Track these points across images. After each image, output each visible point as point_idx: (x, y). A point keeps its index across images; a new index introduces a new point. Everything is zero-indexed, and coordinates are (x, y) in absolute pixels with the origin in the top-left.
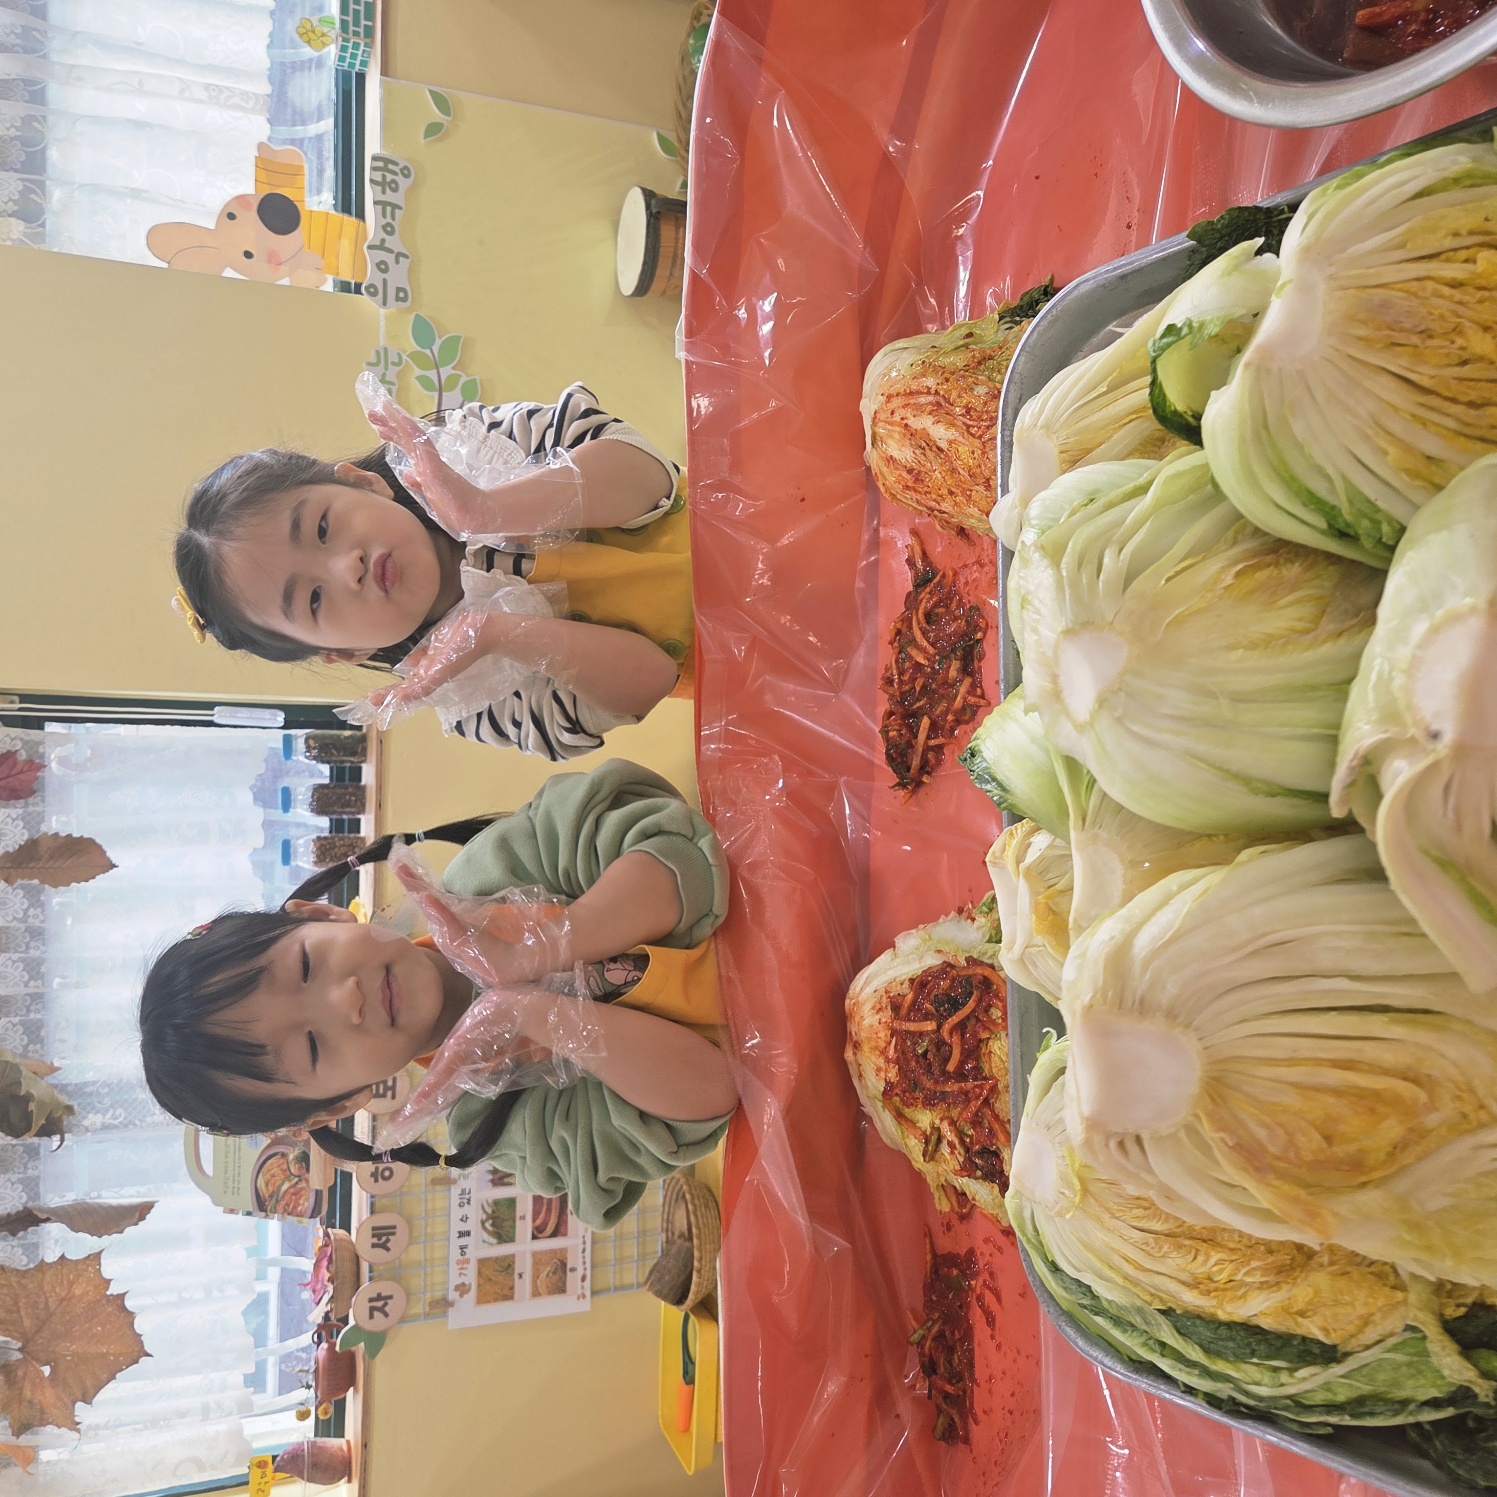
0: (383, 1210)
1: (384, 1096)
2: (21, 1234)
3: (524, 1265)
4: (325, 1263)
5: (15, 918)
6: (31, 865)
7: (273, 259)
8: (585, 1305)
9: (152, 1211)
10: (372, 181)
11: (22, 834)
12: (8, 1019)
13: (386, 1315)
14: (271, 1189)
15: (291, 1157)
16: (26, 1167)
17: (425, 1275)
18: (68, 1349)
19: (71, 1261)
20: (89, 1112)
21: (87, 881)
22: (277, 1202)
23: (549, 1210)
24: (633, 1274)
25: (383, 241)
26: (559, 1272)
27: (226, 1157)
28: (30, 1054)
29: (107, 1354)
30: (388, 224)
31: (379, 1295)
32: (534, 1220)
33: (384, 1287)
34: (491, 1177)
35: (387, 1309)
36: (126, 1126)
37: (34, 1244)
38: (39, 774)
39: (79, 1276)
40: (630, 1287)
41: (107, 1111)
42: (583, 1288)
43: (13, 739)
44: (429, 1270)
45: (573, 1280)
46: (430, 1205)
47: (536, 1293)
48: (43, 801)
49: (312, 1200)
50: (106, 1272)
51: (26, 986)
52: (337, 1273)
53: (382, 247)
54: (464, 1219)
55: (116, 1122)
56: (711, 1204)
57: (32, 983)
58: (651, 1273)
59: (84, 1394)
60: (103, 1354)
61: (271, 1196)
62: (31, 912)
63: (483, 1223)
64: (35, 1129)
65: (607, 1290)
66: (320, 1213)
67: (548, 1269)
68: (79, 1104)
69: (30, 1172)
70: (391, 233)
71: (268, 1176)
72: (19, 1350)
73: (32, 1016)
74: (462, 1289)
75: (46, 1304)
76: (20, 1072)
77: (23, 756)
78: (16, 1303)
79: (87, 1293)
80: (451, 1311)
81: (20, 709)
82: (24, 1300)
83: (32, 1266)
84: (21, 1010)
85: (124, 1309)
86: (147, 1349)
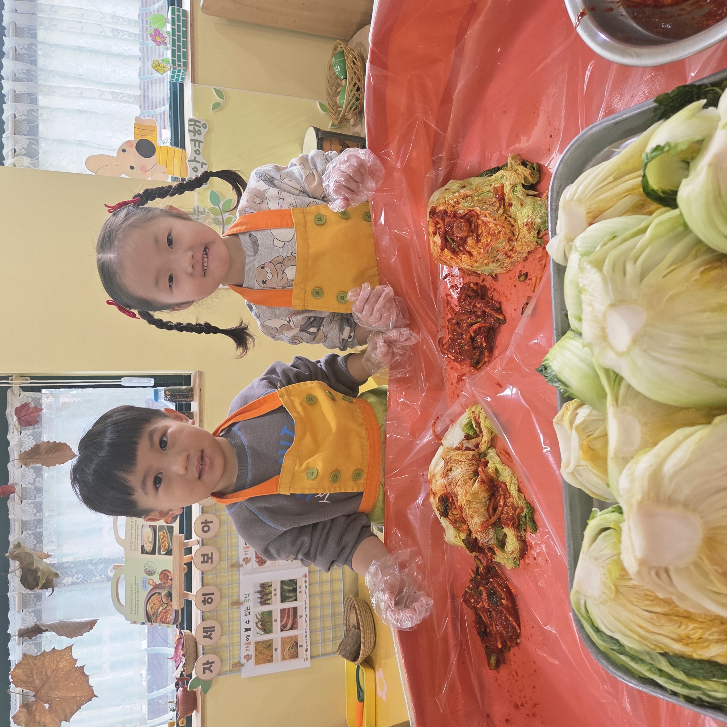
0: (208, 619)
1: (207, 562)
2: (34, 638)
3: (277, 645)
4: (180, 647)
5: (29, 483)
6: (37, 457)
7: (144, 169)
8: (308, 664)
9: (96, 624)
10: (189, 130)
11: (32, 442)
12: (26, 532)
13: (211, 671)
14: (154, 611)
15: (163, 594)
16: (35, 605)
17: (230, 651)
18: (56, 695)
19: (58, 650)
20: (65, 576)
21: (63, 463)
22: (157, 617)
23: (288, 616)
24: (331, 647)
25: (195, 158)
26: (295, 647)
27: (132, 596)
28: (37, 549)
29: (76, 696)
30: (197, 150)
31: (208, 661)
32: (281, 622)
33: (211, 657)
34: (260, 600)
35: (211, 668)
36: (83, 583)
37: (40, 643)
38: (40, 413)
39: (62, 658)
40: (329, 654)
41: (74, 575)
42: (306, 655)
43: (27, 397)
44: (231, 648)
45: (301, 651)
46: (231, 615)
47: (284, 659)
48: (41, 426)
49: (174, 615)
50: (75, 656)
51: (35, 516)
52: (186, 652)
53: (195, 160)
54: (248, 622)
55: (78, 581)
56: (368, 610)
57: (38, 514)
58: (340, 646)
59: (65, 717)
60: (74, 697)
61: (154, 614)
62: (37, 479)
63: (257, 624)
64: (40, 586)
65: (318, 656)
66: (178, 621)
67: (289, 646)
68: (61, 573)
69: (38, 607)
70: (199, 154)
71: (152, 605)
72: (33, 696)
73: (38, 530)
74: (248, 657)
75: (46, 673)
76: (33, 557)
77: (32, 405)
78: (32, 673)
79: (66, 666)
80: (243, 668)
81: (31, 383)
82: (36, 671)
83: (39, 654)
84: (32, 527)
85: (83, 673)
86: (96, 693)
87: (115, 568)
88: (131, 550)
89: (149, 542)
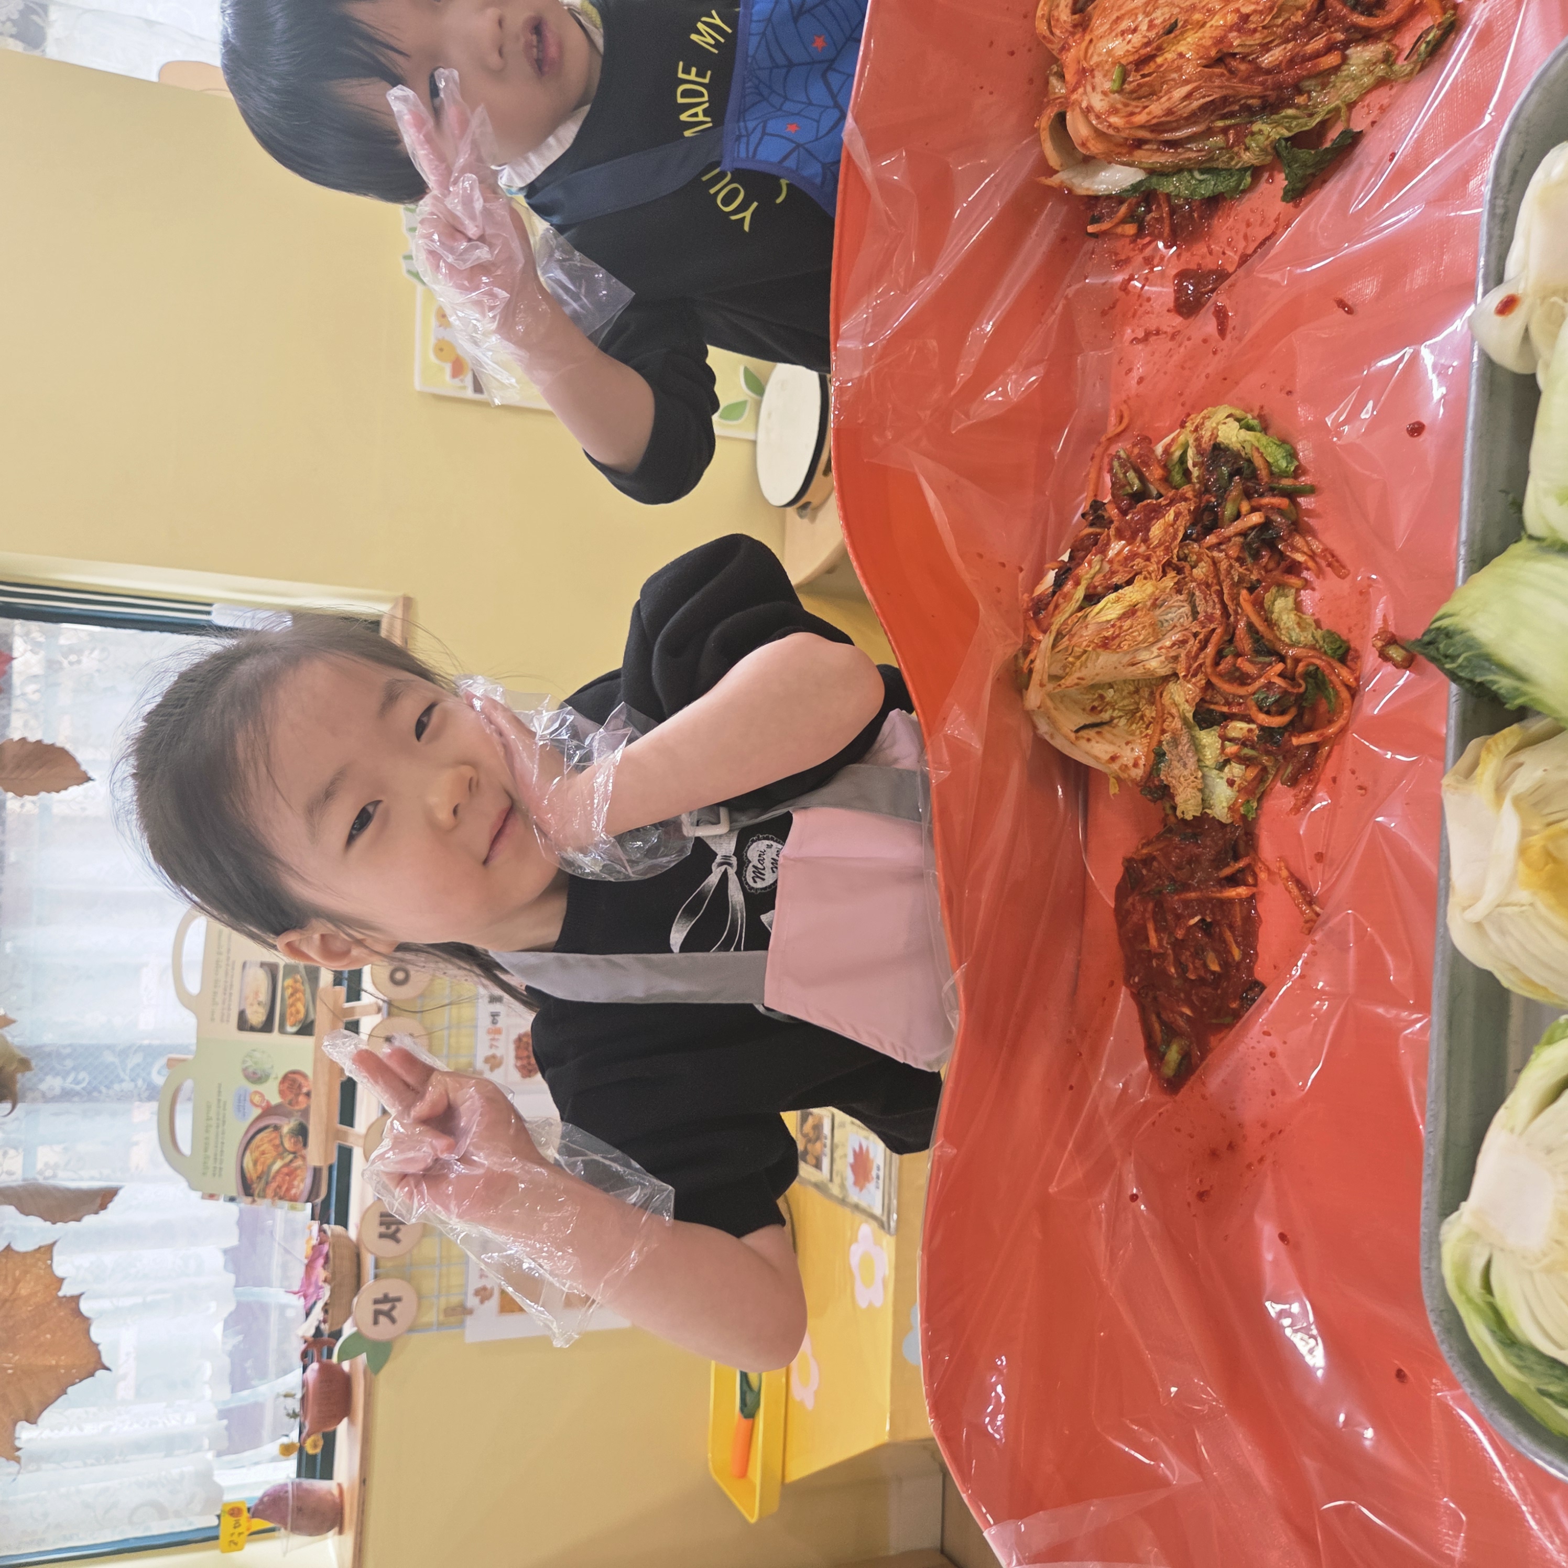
4: (321, 1261)
9: (117, 1199)
13: (393, 1321)
14: (260, 1168)
15: (285, 1129)
17: (440, 1275)
19: (18, 1253)
21: (58, 792)
22: (267, 1183)
27: (207, 1131)
29: (57, 1367)
31: (386, 1296)
33: (393, 1287)
35: (395, 1313)
36: (89, 1094)
38: (8, 667)
39: (26, 1272)
41: (68, 1073)
44: (444, 1270)
48: (9, 703)
49: (309, 1180)
50: (59, 1270)
59: (27, 1412)
60: (51, 1366)
61: (259, 1178)
71: (257, 1154)
74: (483, 1294)
79: (35, 1293)
80: (469, 1320)
85: (78, 1313)
86: (105, 1361)
87: (171, 1063)
88: (213, 1019)
89: (259, 1004)
